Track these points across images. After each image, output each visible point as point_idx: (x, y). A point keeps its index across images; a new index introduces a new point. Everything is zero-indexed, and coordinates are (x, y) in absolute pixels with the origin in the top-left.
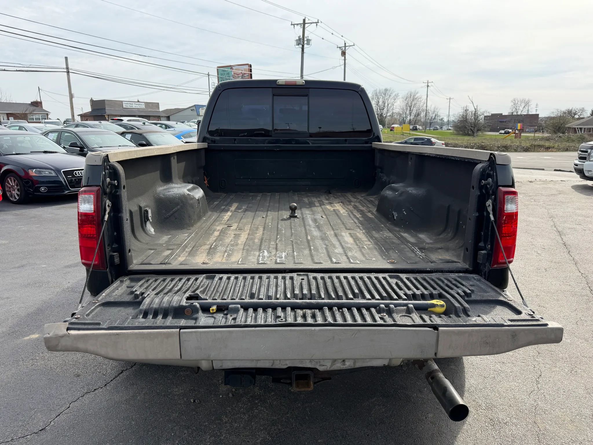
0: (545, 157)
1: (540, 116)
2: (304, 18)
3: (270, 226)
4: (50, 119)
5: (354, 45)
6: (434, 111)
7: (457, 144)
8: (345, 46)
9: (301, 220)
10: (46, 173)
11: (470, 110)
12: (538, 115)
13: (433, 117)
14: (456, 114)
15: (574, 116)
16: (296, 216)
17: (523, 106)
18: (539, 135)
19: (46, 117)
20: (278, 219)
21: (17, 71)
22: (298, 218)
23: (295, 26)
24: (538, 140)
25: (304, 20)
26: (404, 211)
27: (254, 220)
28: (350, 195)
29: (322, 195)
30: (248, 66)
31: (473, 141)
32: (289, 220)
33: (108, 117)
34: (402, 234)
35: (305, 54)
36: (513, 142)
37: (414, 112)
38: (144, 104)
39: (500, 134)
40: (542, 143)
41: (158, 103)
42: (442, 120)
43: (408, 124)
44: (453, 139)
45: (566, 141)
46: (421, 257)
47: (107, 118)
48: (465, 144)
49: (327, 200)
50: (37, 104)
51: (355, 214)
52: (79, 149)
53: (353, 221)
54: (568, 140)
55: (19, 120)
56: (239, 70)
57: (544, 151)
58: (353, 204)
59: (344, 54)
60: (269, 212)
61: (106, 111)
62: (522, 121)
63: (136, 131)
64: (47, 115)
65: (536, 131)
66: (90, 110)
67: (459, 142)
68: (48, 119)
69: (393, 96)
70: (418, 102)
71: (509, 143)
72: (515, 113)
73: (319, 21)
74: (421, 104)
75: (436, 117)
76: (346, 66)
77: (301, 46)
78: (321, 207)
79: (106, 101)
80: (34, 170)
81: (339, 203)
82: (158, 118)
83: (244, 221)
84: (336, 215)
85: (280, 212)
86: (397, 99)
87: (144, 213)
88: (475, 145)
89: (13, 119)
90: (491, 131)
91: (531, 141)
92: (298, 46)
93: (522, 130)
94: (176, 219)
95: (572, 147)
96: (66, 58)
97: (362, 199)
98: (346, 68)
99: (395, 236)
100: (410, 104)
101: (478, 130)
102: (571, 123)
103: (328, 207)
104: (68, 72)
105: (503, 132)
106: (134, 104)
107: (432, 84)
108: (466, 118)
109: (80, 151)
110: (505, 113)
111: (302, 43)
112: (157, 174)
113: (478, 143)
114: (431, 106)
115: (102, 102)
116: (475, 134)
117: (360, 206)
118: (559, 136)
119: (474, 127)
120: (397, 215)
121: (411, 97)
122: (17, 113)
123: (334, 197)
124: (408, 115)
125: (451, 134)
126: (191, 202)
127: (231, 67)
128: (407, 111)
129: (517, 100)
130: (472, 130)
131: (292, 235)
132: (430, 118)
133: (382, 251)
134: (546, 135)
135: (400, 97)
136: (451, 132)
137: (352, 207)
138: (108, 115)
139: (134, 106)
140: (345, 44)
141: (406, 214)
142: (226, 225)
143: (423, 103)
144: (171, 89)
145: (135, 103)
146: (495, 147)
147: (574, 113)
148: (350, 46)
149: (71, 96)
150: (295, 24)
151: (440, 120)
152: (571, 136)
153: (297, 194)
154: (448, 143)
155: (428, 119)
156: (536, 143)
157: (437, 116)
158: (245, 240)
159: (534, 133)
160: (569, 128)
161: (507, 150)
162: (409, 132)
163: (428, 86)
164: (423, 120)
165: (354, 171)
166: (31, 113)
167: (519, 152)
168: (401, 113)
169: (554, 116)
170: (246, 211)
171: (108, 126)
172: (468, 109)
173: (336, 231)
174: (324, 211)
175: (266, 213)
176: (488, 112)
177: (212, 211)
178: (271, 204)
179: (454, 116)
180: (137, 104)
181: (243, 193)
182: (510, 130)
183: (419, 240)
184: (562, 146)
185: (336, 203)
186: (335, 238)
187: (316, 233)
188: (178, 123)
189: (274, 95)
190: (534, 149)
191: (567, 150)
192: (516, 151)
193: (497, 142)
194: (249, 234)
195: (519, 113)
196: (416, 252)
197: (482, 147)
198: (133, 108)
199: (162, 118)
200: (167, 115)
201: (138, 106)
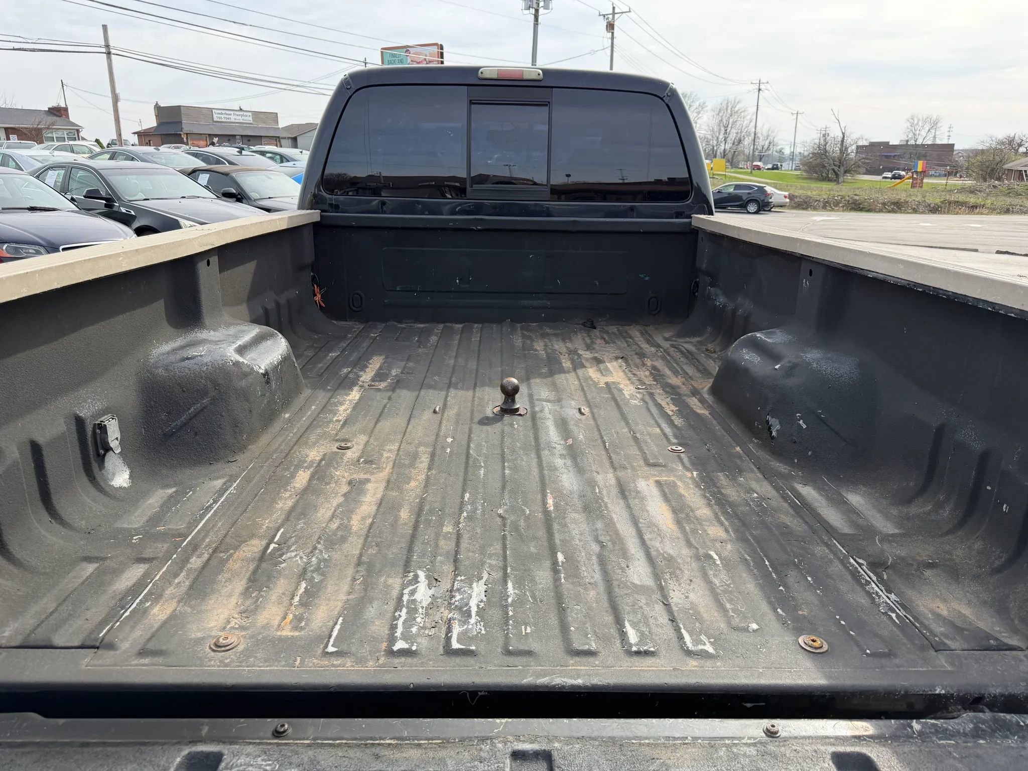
0: (972, 225)
1: (956, 148)
3: (448, 450)
4: (83, 139)
5: (630, 11)
6: (768, 136)
7: (811, 197)
8: (614, 13)
9: (529, 423)
10: (30, 251)
11: (832, 135)
12: (953, 145)
13: (766, 147)
14: (808, 141)
15: (1018, 148)
16: (517, 410)
17: (927, 129)
18: (953, 182)
19: (76, 136)
20: (472, 419)
21: (14, 49)
22: (520, 415)
24: (956, 191)
26: (801, 418)
27: (412, 421)
28: (638, 334)
29: (576, 333)
30: (436, 47)
31: (837, 191)
32: (499, 424)
33: (187, 138)
34: (800, 487)
35: (540, 27)
36: (910, 195)
37: (732, 136)
38: (250, 114)
39: (884, 180)
40: (962, 198)
41: (277, 113)
42: (780, 151)
43: (721, 157)
44: (802, 188)
45: (1005, 195)
46: (894, 615)
47: (185, 140)
48: (825, 197)
49: (589, 348)
50: (59, 112)
51: (659, 401)
52: (104, 202)
53: (658, 430)
54: (1010, 193)
55: (21, 141)
56: (420, 54)
57: (967, 212)
58: (649, 363)
59: (611, 27)
60: (452, 392)
61: (183, 126)
62: (925, 156)
63: (223, 167)
64: (78, 131)
65: (948, 174)
66: (155, 125)
67: (814, 193)
68: (79, 139)
69: (695, 107)
70: (739, 119)
71: (903, 197)
72: (912, 142)
74: (746, 122)
75: (771, 147)
76: (614, 49)
77: (534, 10)
78: (577, 374)
79: (182, 108)
80: (6, 245)
81: (617, 358)
82: (276, 140)
83: (386, 425)
84: (613, 404)
85: (479, 392)
86: (702, 112)
87: (94, 432)
88: (843, 200)
89: (16, 138)
90: (869, 172)
91: (944, 193)
92: (527, 11)
93: (924, 173)
94: (196, 434)
95: (1017, 205)
96: (105, 27)
97: (666, 345)
98: (615, 54)
99: (785, 498)
100: (725, 122)
101: (846, 172)
102: (1013, 161)
103: (592, 372)
104: (109, 54)
105: (889, 175)
106: (232, 115)
107: (768, 86)
108: (825, 149)
109: (106, 206)
110: (894, 141)
111: (535, 6)
112: (159, 307)
113: (849, 196)
114: (763, 127)
115: (175, 111)
116: (841, 179)
117: (668, 372)
118: (993, 186)
119: (840, 166)
120: (778, 427)
121: (727, 110)
122: (22, 128)
123: (603, 338)
124: (721, 142)
125: (799, 178)
126: (243, 383)
127: (407, 48)
128: (719, 134)
129: (917, 117)
130: (834, 171)
131: (503, 488)
132: (760, 148)
133: (766, 575)
134: (969, 183)
135: (708, 108)
136: (798, 175)
137: (647, 373)
138: (187, 134)
139: (233, 118)
140: (614, 8)
141: (804, 426)
142: (337, 441)
143: (749, 121)
144: (298, 89)
145: (235, 112)
146: (878, 203)
147: (1018, 144)
148: (622, 13)
149: (116, 99)
151: (776, 152)
152: (1014, 185)
153: (522, 329)
154: (793, 196)
155: (757, 149)
156: (953, 198)
157: (773, 145)
158: (375, 508)
159: (946, 178)
160: (1010, 171)
161: (900, 209)
162: (724, 173)
163: (760, 90)
164: (747, 151)
165: (647, 278)
166: (48, 128)
167: (922, 213)
168: (709, 137)
169: (985, 148)
170: (398, 384)
171: (172, 156)
172: (828, 132)
173: (620, 474)
174: (583, 389)
175: (444, 393)
176: (866, 140)
177: (314, 388)
178: (461, 361)
179: (803, 144)
180: (238, 115)
181: (400, 322)
182: (903, 173)
183: (854, 517)
184: (1000, 204)
185: (611, 361)
186: (621, 502)
187: (568, 480)
188: (303, 151)
189: (471, 102)
190: (949, 208)
191: (1007, 211)
192: (915, 211)
193: (882, 194)
194: (388, 482)
195: (919, 142)
196: (868, 583)
197: (854, 203)
198: (231, 121)
199: (283, 142)
200: (293, 136)
201: (240, 119)
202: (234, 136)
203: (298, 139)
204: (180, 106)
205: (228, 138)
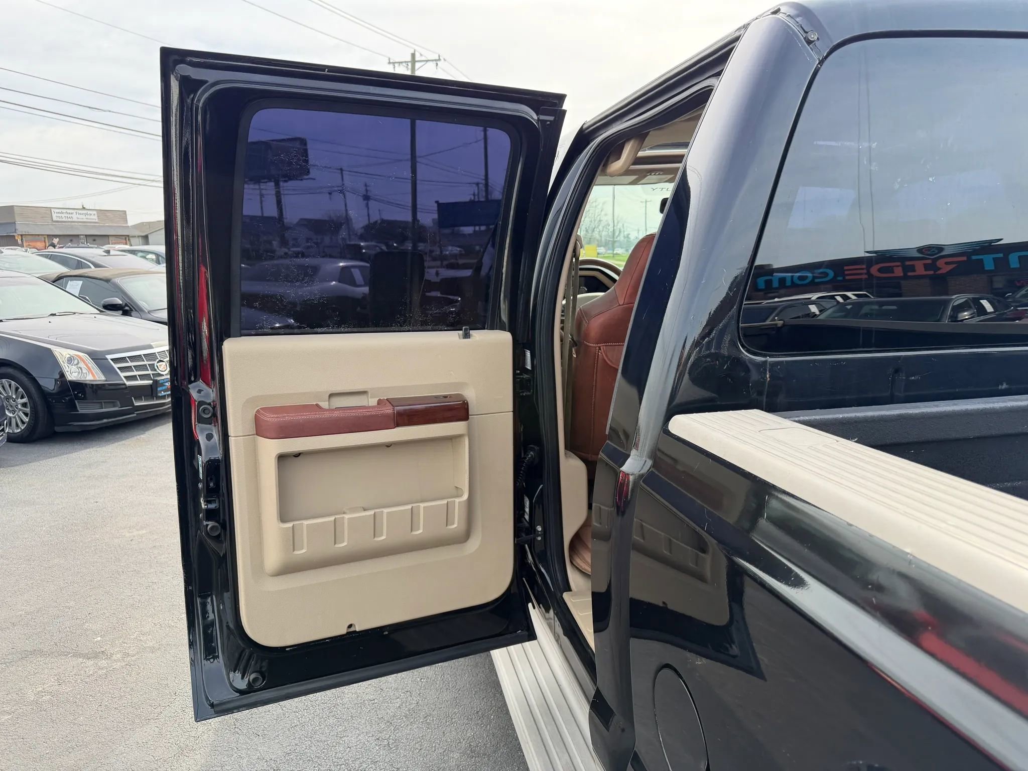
2: (413, 52)
23: (396, 65)
25: (413, 55)
30: (299, 142)
33: (22, 239)
38: (95, 212)
41: (125, 211)
47: (19, 241)
61: (17, 228)
63: (92, 271)
73: (441, 58)
79: (15, 208)
82: (125, 238)
106: (75, 213)
115: (9, 211)
138: (22, 235)
139: (75, 217)
145: (78, 211)
150: (396, 63)
180: (80, 214)
198: (73, 220)
199: (132, 240)
200: (144, 234)
201: (83, 218)
202: (78, 236)
203: (149, 236)
204: (13, 206)
205: (71, 238)
